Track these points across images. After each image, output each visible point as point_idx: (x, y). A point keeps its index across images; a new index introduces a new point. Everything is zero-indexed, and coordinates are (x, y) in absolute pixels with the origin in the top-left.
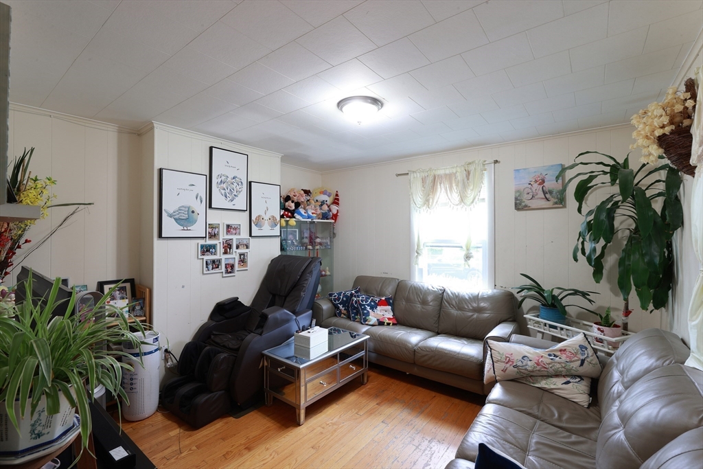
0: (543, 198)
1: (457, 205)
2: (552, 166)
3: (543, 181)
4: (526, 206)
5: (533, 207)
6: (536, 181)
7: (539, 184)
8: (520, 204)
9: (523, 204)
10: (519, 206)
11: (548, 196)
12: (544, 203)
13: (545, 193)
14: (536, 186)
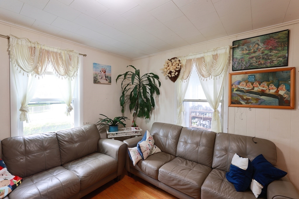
0: (105, 79)
1: (63, 75)
2: (108, 66)
3: (105, 72)
4: (99, 82)
5: (102, 82)
6: (103, 71)
7: (104, 73)
8: (97, 81)
9: (98, 81)
10: (96, 81)
11: (107, 78)
12: (105, 82)
13: (106, 77)
14: (103, 73)
